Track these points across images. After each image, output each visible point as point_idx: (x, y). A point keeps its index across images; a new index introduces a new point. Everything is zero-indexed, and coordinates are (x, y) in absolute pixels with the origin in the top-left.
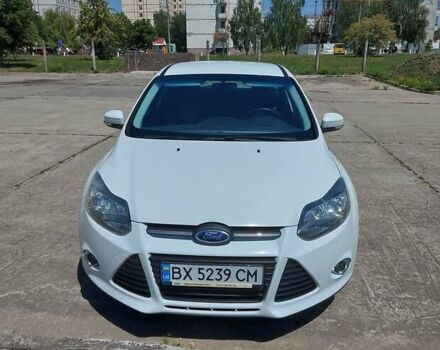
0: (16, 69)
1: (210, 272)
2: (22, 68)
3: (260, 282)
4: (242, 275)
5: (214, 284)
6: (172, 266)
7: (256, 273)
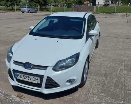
0: (44, 11)
1: (26, 77)
2: (46, 11)
3: (39, 82)
4: (34, 79)
5: (27, 80)
6: (17, 73)
7: (38, 79)
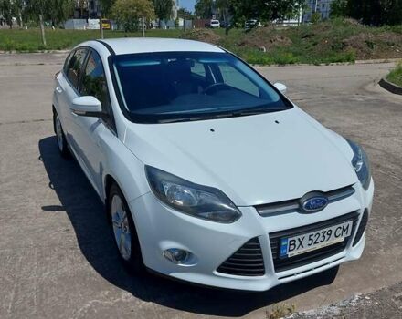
1: (317, 236)
3: (350, 234)
4: (339, 231)
5: (319, 246)
6: (289, 239)
7: (348, 227)
